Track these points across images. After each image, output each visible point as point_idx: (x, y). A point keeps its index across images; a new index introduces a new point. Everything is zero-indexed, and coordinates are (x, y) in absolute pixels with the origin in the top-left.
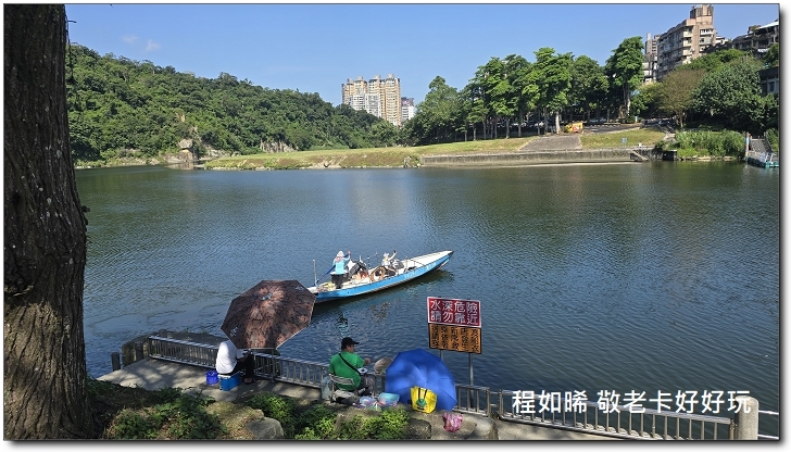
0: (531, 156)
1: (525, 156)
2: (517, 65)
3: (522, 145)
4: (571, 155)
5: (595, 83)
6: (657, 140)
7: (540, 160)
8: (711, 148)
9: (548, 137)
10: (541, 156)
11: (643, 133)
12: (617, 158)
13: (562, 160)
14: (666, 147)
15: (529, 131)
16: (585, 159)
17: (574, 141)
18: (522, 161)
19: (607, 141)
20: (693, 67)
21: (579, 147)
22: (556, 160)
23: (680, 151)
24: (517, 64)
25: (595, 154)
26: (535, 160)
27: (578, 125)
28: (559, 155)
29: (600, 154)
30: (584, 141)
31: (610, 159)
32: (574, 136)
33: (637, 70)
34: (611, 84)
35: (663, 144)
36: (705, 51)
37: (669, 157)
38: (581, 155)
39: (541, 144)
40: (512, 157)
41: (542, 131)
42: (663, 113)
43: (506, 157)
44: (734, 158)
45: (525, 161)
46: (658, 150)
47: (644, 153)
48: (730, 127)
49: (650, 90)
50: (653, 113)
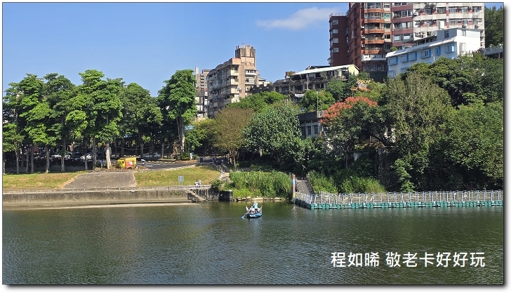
0: (78, 195)
1: (71, 196)
2: (59, 86)
3: (67, 181)
4: (125, 195)
5: (148, 114)
6: (212, 180)
7: (88, 200)
8: (263, 189)
9: (97, 172)
10: (90, 195)
11: (199, 171)
12: (174, 199)
13: (115, 200)
14: (222, 187)
15: (74, 165)
16: (140, 199)
17: (128, 178)
18: (66, 201)
19: (163, 179)
20: (241, 106)
21: (133, 186)
22: (108, 200)
23: (234, 191)
24: (58, 84)
25: (152, 193)
26: (83, 200)
27: (131, 160)
28: (112, 195)
29: (156, 194)
30: (139, 178)
31: (168, 199)
32: (128, 173)
33: (190, 105)
34: (164, 117)
35: (219, 183)
36: (251, 91)
37: (225, 197)
38: (136, 194)
39: (89, 181)
40: (54, 196)
41: (90, 166)
42: (217, 150)
43: (47, 196)
44: (284, 199)
45: (71, 201)
46: (214, 190)
47: (201, 193)
48: (278, 168)
49: (203, 126)
50: (207, 150)
